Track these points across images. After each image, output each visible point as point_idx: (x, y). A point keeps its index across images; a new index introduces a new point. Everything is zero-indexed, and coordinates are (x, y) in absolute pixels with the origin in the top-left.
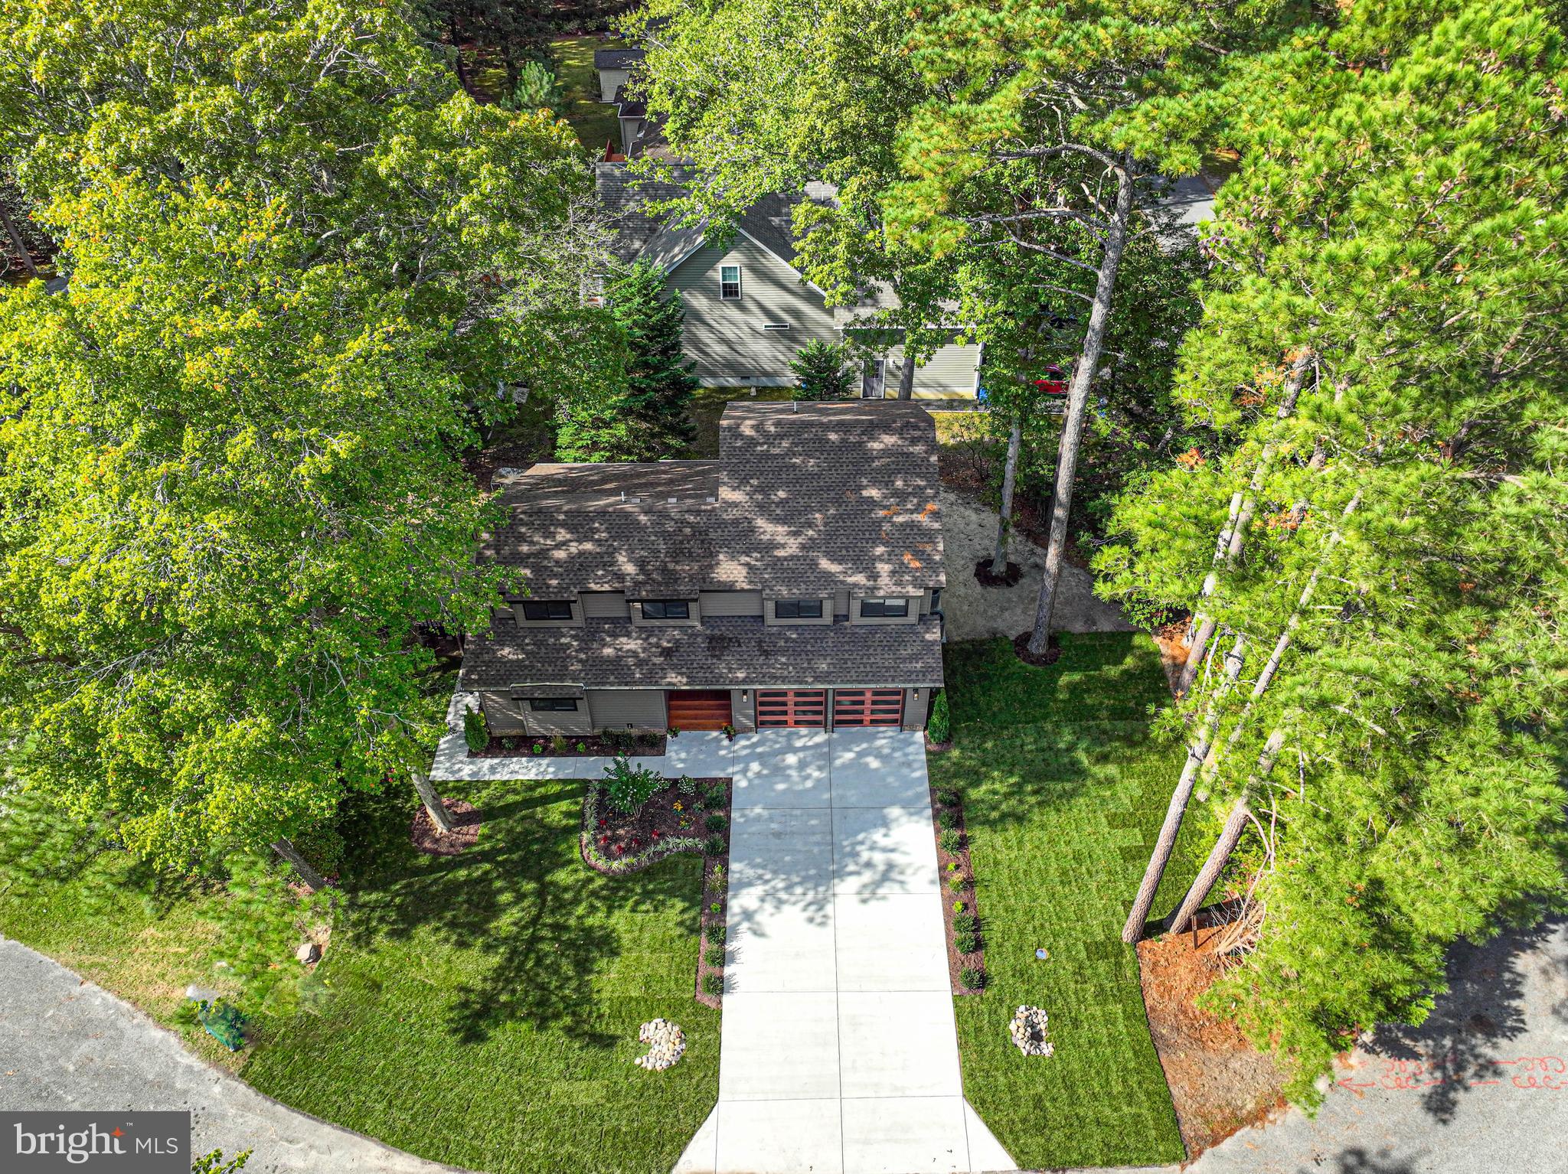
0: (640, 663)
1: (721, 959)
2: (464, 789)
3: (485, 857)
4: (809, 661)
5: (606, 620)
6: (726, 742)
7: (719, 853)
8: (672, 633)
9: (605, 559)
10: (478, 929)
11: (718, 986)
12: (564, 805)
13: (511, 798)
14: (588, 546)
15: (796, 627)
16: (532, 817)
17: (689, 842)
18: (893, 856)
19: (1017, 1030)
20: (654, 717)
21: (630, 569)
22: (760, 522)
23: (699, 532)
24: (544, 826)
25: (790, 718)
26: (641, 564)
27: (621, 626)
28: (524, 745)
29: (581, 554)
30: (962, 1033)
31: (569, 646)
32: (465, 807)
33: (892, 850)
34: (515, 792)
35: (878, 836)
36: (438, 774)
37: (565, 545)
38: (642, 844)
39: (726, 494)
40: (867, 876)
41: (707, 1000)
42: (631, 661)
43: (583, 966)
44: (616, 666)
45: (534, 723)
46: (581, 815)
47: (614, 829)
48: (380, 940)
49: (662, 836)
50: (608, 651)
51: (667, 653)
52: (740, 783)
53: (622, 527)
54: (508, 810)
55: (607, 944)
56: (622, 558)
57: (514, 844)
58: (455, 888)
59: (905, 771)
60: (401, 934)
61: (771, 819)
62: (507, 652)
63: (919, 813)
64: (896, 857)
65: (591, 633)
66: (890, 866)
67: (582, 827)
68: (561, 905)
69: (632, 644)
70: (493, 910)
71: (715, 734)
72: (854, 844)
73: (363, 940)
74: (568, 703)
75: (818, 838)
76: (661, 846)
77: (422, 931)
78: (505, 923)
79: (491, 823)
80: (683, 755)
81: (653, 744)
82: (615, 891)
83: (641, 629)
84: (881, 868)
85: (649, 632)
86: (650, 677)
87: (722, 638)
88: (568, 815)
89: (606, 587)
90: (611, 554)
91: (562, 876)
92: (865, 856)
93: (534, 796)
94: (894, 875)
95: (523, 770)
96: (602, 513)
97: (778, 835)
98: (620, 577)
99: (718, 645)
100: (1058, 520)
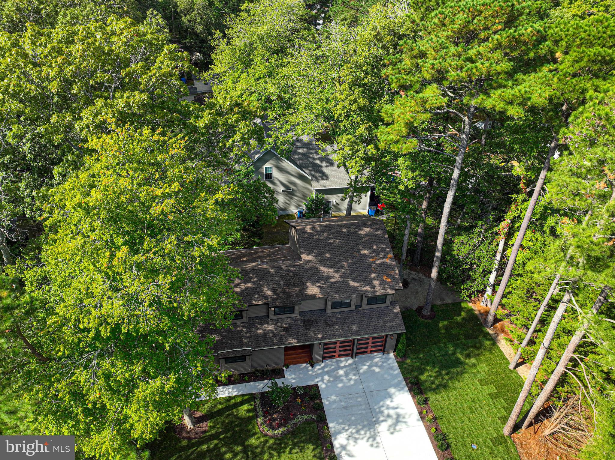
0: (275, 335)
3: (214, 437)
4: (348, 327)
5: (257, 318)
6: (310, 368)
7: (322, 420)
8: (286, 320)
9: (257, 290)
12: (245, 407)
13: (220, 407)
14: (249, 285)
15: (340, 312)
16: (232, 414)
17: (307, 417)
18: (398, 410)
21: (269, 293)
22: (321, 268)
23: (296, 274)
24: (239, 418)
25: (336, 354)
26: (274, 291)
27: (264, 319)
29: (247, 289)
31: (242, 331)
32: (198, 414)
33: (397, 408)
34: (220, 403)
35: (388, 402)
37: (239, 285)
38: (287, 420)
39: (304, 257)
40: (390, 422)
42: (271, 335)
44: (265, 338)
46: (254, 410)
47: (272, 415)
49: (295, 415)
50: (260, 331)
51: (286, 329)
52: (322, 386)
53: (262, 275)
54: (220, 413)
56: (265, 289)
58: (203, 455)
59: (391, 372)
61: (340, 401)
63: (402, 389)
64: (399, 411)
65: (251, 324)
66: (398, 416)
67: (257, 416)
68: (256, 456)
69: (270, 327)
71: (304, 365)
72: (380, 408)
74: (242, 358)
75: (363, 407)
76: (296, 420)
79: (213, 420)
80: (293, 376)
81: (278, 373)
82: (280, 445)
83: (273, 320)
84: (395, 417)
85: (277, 321)
86: (280, 342)
87: (309, 321)
88: (248, 411)
89: (260, 303)
90: (260, 288)
91: (253, 441)
92: (386, 412)
93: (231, 404)
94: (401, 419)
95: (222, 392)
96: (253, 270)
97: (346, 408)
98: (266, 297)
99: (308, 323)
100: (437, 257)
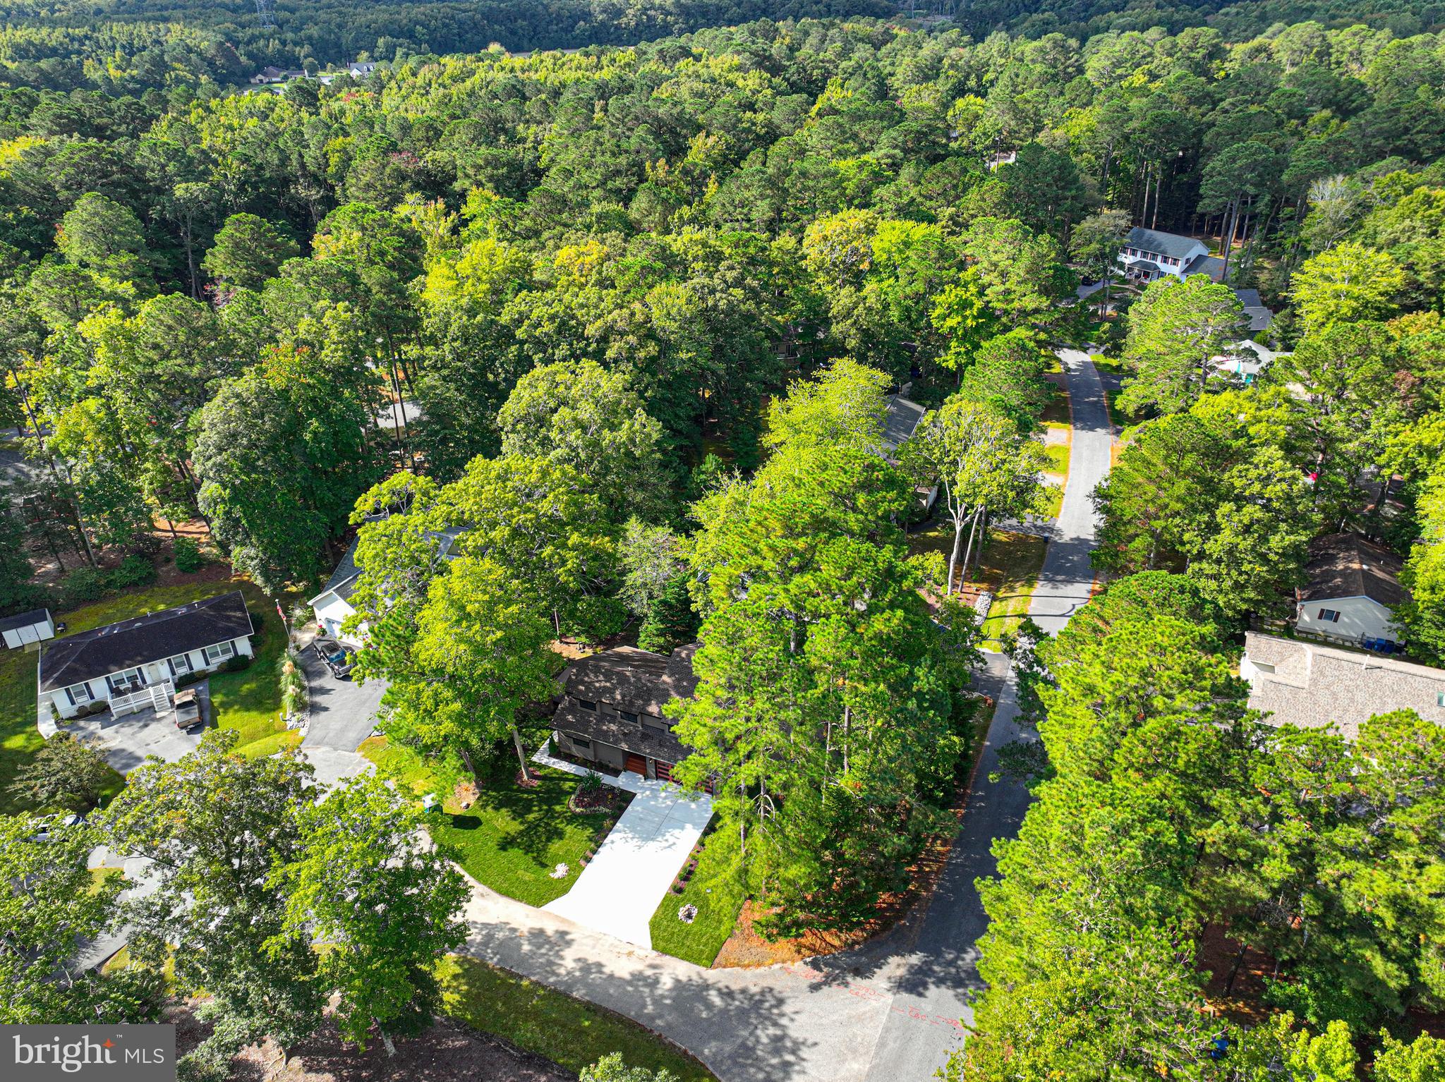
0: (614, 736)
1: (594, 852)
2: (541, 766)
3: (537, 793)
5: (607, 715)
6: (642, 780)
7: (616, 818)
8: (630, 727)
9: (611, 691)
10: (521, 816)
11: (588, 860)
12: (571, 784)
13: (555, 775)
14: (608, 684)
16: (559, 784)
17: (608, 810)
18: (678, 840)
19: (682, 912)
20: (618, 762)
21: (619, 697)
23: (649, 691)
24: (561, 789)
26: (623, 696)
27: (613, 720)
28: (569, 758)
29: (604, 687)
30: (662, 905)
31: (592, 721)
32: (537, 773)
33: (679, 838)
34: (558, 773)
35: (677, 831)
36: (535, 759)
37: (602, 682)
38: (590, 805)
39: (665, 678)
40: (663, 844)
41: (582, 863)
42: (611, 734)
43: (549, 839)
44: (605, 734)
45: (575, 750)
46: (575, 789)
47: (584, 797)
48: (489, 809)
49: (599, 805)
50: (604, 727)
51: (625, 734)
52: (639, 797)
53: (623, 680)
54: (552, 779)
55: (560, 835)
56: (618, 692)
57: (548, 791)
58: (521, 799)
60: (496, 809)
61: (641, 813)
62: (570, 718)
63: (698, 829)
65: (602, 719)
66: (674, 844)
67: (573, 793)
68: (553, 818)
69: (613, 727)
70: (530, 811)
71: (638, 775)
72: (666, 832)
73: (484, 807)
74: (585, 744)
75: (654, 825)
76: (597, 808)
77: (503, 810)
78: (531, 817)
79: (544, 781)
80: (624, 780)
81: (616, 773)
82: (573, 819)
83: (618, 722)
84: (670, 843)
85: (621, 724)
86: (616, 742)
87: (646, 735)
88: (571, 787)
89: (610, 702)
90: (615, 690)
91: (558, 808)
92: (667, 837)
93: (563, 777)
94: (673, 847)
95: (564, 766)
96: (618, 673)
97: (641, 819)
98: (614, 699)
99: (645, 737)
